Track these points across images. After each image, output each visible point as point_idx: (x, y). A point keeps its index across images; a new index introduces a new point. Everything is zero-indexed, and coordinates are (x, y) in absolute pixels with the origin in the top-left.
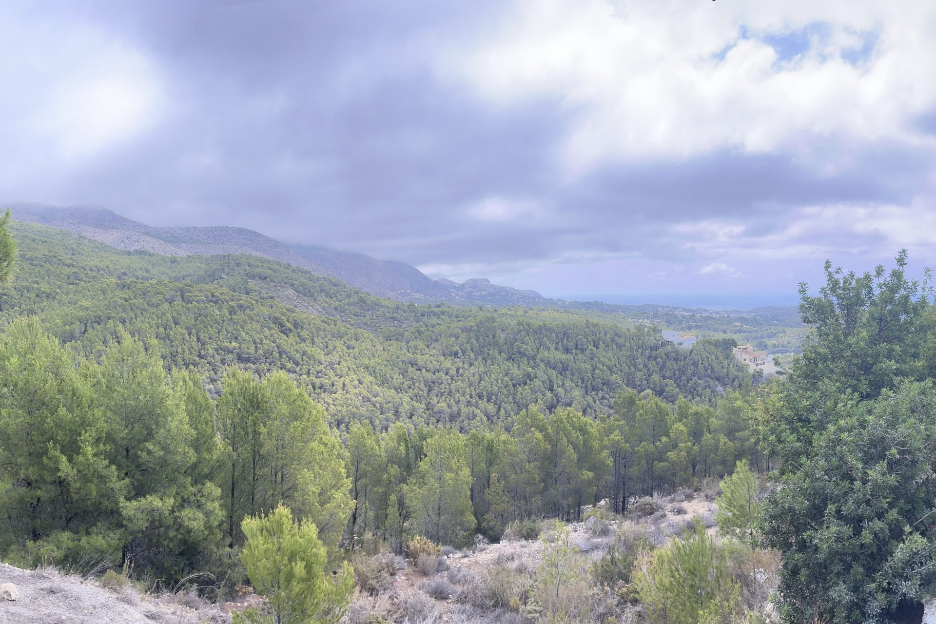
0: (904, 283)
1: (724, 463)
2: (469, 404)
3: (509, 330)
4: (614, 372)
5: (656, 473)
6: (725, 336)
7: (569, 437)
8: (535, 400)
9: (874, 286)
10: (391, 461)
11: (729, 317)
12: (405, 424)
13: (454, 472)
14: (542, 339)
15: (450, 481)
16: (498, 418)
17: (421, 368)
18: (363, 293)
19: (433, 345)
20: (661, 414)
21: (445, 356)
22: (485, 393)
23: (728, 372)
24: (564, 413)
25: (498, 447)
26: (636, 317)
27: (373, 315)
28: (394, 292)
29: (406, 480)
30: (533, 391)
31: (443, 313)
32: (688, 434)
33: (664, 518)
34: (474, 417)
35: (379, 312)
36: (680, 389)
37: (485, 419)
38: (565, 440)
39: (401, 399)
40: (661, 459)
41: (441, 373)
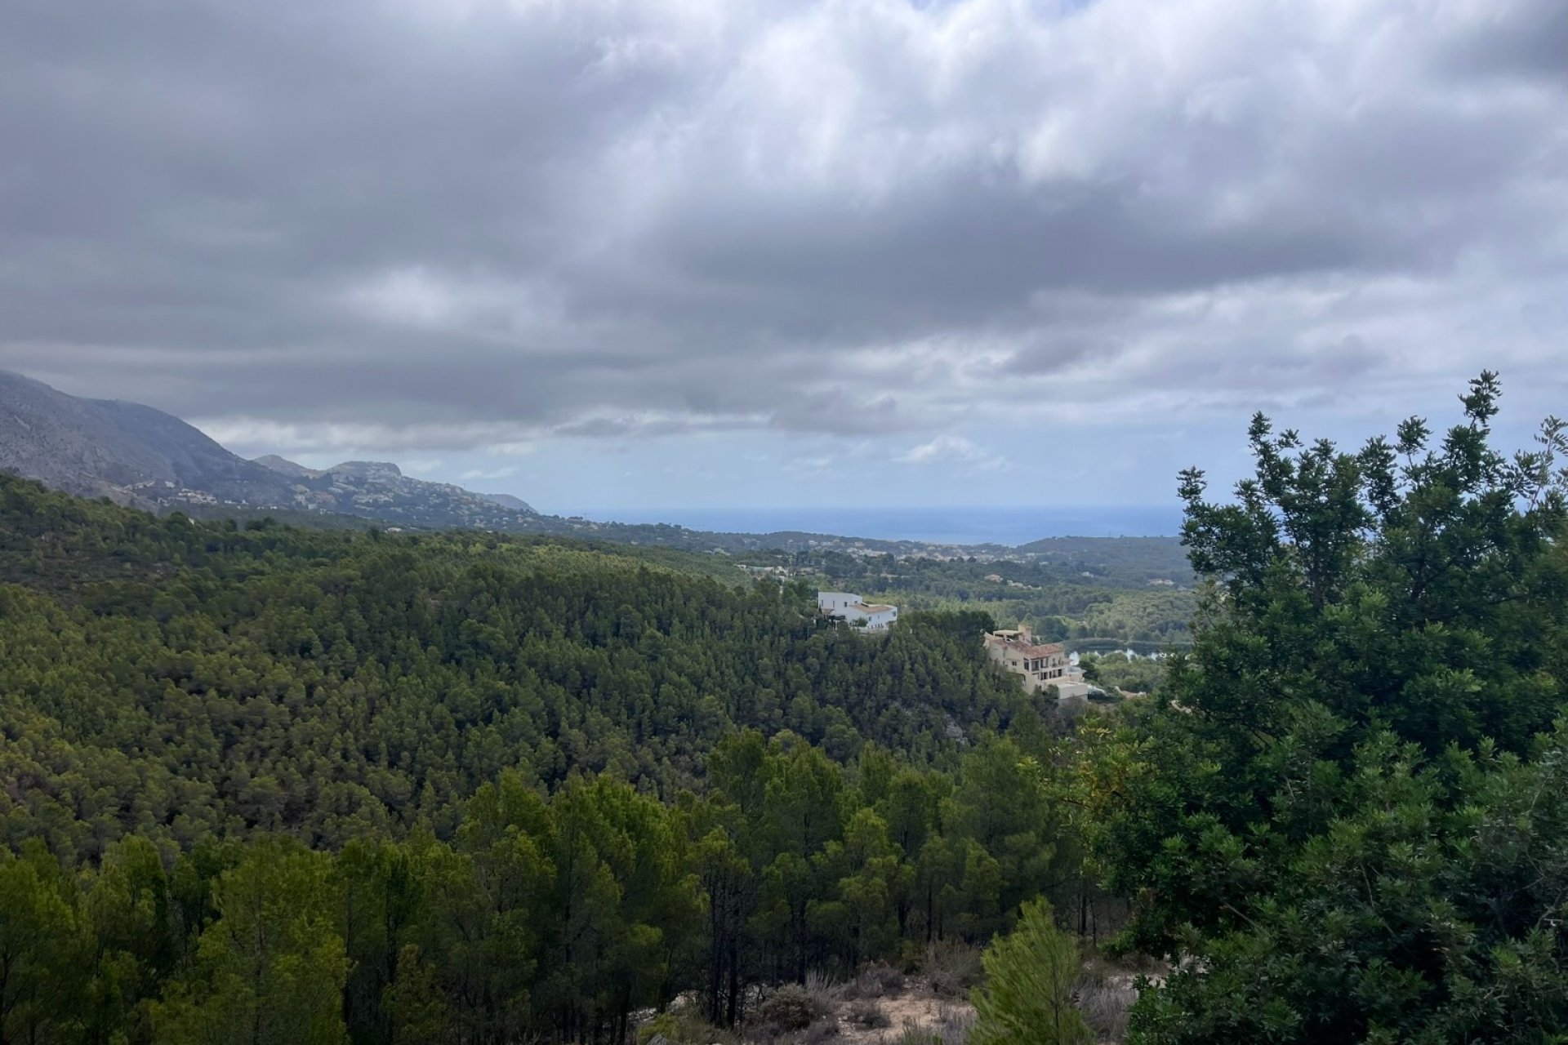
0: (1488, 464)
1: (975, 906)
2: (339, 774)
3: (449, 588)
4: (705, 690)
5: (813, 928)
6: (968, 606)
7: (603, 843)
8: (513, 759)
9: (1398, 475)
10: (111, 941)
11: (972, 560)
12: (153, 838)
13: (297, 951)
14: (531, 610)
15: (288, 974)
16: (418, 806)
17: (204, 687)
18: (22, 484)
19: (241, 626)
20: (823, 791)
21: (273, 653)
22: (383, 745)
23: (974, 693)
24: (590, 788)
25: (418, 878)
26: (757, 562)
27: (54, 546)
28: (123, 485)
29: (159, 988)
30: (509, 737)
31: (271, 544)
32: (889, 836)
33: (833, 1035)
34: (353, 805)
35: (73, 539)
36: (861, 729)
37: (382, 810)
38: (592, 851)
39: (140, 771)
40: (824, 895)
41: (263, 699)
